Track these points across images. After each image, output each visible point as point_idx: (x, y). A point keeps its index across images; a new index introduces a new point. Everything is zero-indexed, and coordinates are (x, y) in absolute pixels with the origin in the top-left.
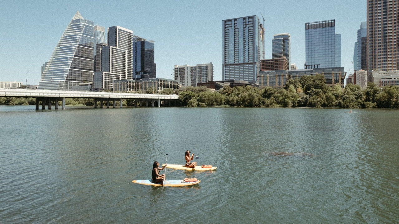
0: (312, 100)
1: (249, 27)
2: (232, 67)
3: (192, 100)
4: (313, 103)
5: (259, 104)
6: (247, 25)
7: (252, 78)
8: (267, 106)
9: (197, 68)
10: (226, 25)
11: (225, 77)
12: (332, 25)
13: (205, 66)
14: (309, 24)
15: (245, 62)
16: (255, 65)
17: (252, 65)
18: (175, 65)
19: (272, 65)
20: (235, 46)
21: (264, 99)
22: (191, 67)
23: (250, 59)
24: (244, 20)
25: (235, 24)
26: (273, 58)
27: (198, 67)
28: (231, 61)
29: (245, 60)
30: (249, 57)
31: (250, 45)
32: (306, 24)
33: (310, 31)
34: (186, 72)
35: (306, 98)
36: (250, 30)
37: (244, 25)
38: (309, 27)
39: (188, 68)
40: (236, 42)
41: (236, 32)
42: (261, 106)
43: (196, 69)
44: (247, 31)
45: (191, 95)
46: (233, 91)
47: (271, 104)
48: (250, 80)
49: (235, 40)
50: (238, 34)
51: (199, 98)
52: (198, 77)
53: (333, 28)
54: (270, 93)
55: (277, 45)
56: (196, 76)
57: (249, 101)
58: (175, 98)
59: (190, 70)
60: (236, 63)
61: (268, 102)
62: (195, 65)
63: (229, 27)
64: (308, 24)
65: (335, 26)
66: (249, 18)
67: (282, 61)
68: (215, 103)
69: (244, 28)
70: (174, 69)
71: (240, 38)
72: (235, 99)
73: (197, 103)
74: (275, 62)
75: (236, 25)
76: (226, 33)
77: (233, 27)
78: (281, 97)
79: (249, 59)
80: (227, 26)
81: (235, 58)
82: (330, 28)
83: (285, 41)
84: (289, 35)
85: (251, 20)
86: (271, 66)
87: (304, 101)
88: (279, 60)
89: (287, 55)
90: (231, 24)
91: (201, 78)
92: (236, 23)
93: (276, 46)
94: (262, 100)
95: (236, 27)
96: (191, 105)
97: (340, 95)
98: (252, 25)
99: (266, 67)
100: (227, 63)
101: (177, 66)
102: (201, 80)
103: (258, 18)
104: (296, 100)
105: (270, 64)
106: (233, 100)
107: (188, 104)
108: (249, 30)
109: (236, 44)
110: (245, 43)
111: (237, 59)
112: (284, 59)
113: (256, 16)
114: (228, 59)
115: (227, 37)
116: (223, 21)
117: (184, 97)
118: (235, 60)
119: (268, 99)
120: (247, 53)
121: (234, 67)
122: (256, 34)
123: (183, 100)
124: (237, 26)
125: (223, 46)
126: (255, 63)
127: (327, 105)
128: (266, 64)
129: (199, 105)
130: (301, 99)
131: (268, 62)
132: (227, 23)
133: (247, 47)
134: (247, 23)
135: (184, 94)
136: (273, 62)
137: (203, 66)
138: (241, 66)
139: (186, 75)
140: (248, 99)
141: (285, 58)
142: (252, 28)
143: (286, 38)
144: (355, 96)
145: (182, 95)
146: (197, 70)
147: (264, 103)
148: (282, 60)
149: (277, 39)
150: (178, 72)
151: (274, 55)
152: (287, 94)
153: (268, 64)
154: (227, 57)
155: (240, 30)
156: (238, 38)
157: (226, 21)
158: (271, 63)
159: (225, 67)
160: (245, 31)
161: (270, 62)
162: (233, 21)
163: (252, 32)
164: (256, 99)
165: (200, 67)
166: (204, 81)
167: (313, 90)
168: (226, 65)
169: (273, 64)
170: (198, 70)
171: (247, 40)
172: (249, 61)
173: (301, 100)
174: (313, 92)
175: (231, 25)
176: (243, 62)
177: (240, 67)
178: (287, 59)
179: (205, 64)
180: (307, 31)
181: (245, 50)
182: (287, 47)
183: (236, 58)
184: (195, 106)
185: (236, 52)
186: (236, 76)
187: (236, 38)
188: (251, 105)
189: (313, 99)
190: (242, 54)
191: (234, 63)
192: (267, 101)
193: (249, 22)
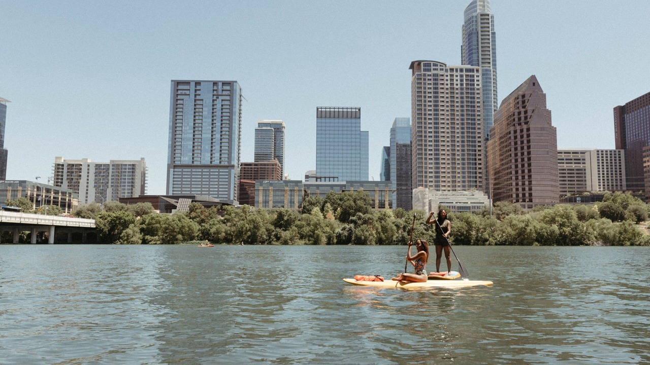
0: (361, 232)
1: (222, 100)
2: (188, 172)
3: (129, 231)
4: (363, 237)
5: (269, 239)
6: (220, 97)
7: (225, 194)
8: (285, 243)
9: (111, 167)
10: (177, 90)
11: (171, 189)
12: (355, 115)
13: (130, 165)
14: (323, 110)
15: (213, 163)
16: (232, 170)
17: (227, 170)
18: (57, 158)
19: (254, 173)
20: (194, 131)
21: (278, 229)
22: (97, 165)
23: (222, 159)
24: (213, 85)
25: (196, 91)
26: (255, 161)
27: (113, 165)
28: (186, 159)
29: (213, 159)
30: (221, 155)
31: (223, 133)
32: (317, 109)
33: (323, 120)
34: (84, 174)
35: (350, 229)
36: (224, 107)
37: (213, 95)
38: (322, 115)
39: (89, 166)
40: (196, 125)
41: (197, 107)
42: (274, 243)
43: (108, 169)
44: (219, 107)
45: (127, 219)
46: (210, 214)
47: (291, 239)
48: (221, 198)
49: (194, 120)
50: (201, 110)
51: (144, 226)
52: (112, 186)
53: (357, 120)
54: (288, 219)
55: (264, 139)
56: (108, 183)
57: (249, 233)
58: (89, 224)
59: (92, 170)
60: (195, 163)
61: (286, 236)
62: (108, 162)
63: (183, 95)
64: (320, 110)
65: (360, 118)
66: (224, 83)
67: (273, 168)
68: (180, 237)
69: (213, 100)
70: (54, 165)
71: (206, 118)
72: (223, 230)
73: (141, 236)
74: (261, 168)
75: (198, 92)
76: (177, 105)
77: (192, 96)
78: (306, 227)
79: (220, 158)
80: (179, 92)
81: (193, 154)
82: (353, 121)
83: (278, 133)
84: (284, 125)
85: (228, 88)
86: (253, 175)
87: (346, 233)
88: (268, 165)
89: (280, 158)
90: (189, 90)
91: (119, 189)
92: (197, 88)
93: (261, 141)
94: (273, 231)
95: (198, 97)
96: (128, 241)
97: (401, 225)
98: (228, 98)
99: (244, 176)
100: (177, 163)
101: (63, 161)
102: (119, 193)
103: (240, 86)
104: (334, 233)
105: (251, 171)
106: (218, 232)
107: (120, 238)
108: (222, 105)
109: (196, 129)
110: (214, 129)
111: (197, 157)
112: (276, 165)
113: (236, 82)
114: (179, 155)
115: (178, 114)
116: (172, 81)
117: (110, 223)
118: (193, 158)
119: (285, 230)
120: (217, 147)
121: (191, 172)
122: (235, 115)
123: (106, 230)
124: (200, 95)
125: (170, 129)
126: (233, 166)
127: (385, 241)
128: (245, 171)
129: (145, 242)
130: (342, 230)
131: (248, 168)
132: (180, 87)
133: (218, 136)
134: (220, 93)
135: (109, 216)
136: (257, 168)
137: (126, 165)
138: (205, 170)
139: (83, 182)
140: (248, 228)
141: (277, 162)
142: (228, 103)
143: (278, 129)
144: (424, 227)
145: (106, 219)
146: (111, 171)
147: (278, 238)
148: (273, 165)
149: (264, 128)
150: (63, 172)
151: (258, 156)
152: (318, 222)
153: (248, 171)
154: (177, 151)
155: (206, 102)
156: (201, 118)
157: (178, 83)
158: (253, 170)
159: (172, 170)
160: (215, 107)
161: (251, 168)
162: (193, 84)
163: (228, 111)
164: (263, 230)
165: (118, 167)
166: (126, 195)
167: (360, 216)
168: (175, 167)
169: (257, 171)
170: (113, 172)
171: (218, 124)
172: (220, 162)
173: (341, 232)
174: (360, 218)
175: (187, 92)
176: (208, 163)
177: (202, 172)
178: (280, 165)
179: (130, 161)
180: (320, 120)
181: (214, 140)
182: (279, 144)
183: (195, 155)
184: (138, 243)
185: (196, 144)
186: (194, 188)
187: (197, 118)
188: (252, 240)
189: (363, 231)
190: (208, 147)
191: (191, 163)
192: (286, 234)
193: (223, 90)
